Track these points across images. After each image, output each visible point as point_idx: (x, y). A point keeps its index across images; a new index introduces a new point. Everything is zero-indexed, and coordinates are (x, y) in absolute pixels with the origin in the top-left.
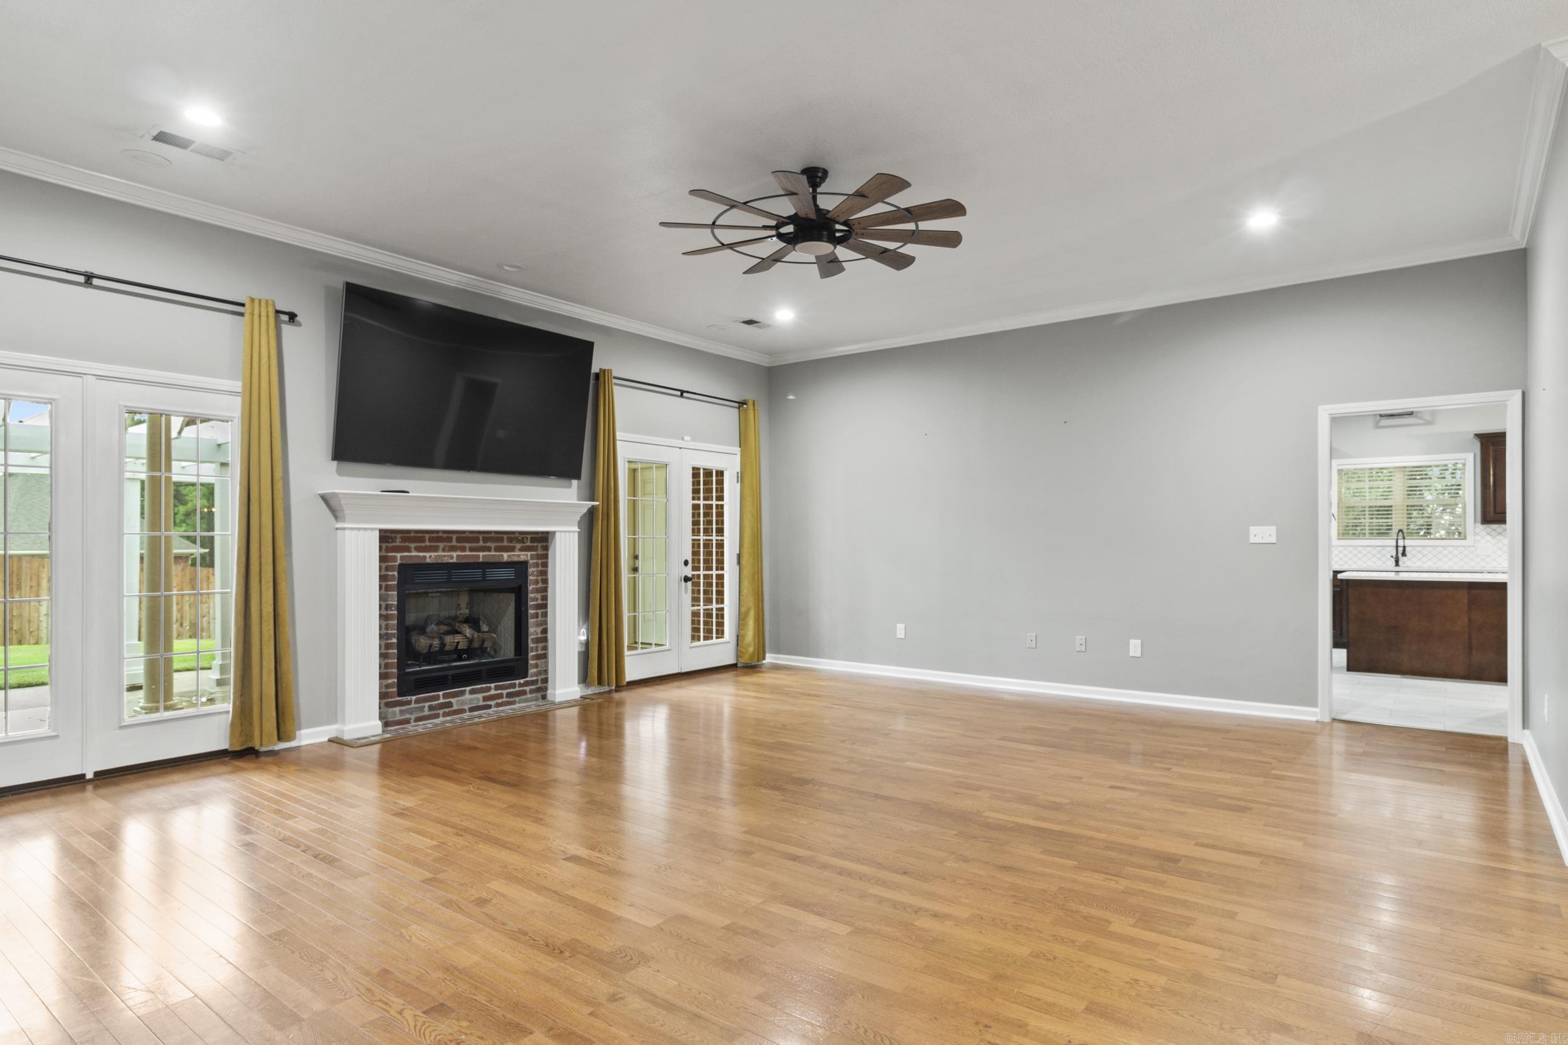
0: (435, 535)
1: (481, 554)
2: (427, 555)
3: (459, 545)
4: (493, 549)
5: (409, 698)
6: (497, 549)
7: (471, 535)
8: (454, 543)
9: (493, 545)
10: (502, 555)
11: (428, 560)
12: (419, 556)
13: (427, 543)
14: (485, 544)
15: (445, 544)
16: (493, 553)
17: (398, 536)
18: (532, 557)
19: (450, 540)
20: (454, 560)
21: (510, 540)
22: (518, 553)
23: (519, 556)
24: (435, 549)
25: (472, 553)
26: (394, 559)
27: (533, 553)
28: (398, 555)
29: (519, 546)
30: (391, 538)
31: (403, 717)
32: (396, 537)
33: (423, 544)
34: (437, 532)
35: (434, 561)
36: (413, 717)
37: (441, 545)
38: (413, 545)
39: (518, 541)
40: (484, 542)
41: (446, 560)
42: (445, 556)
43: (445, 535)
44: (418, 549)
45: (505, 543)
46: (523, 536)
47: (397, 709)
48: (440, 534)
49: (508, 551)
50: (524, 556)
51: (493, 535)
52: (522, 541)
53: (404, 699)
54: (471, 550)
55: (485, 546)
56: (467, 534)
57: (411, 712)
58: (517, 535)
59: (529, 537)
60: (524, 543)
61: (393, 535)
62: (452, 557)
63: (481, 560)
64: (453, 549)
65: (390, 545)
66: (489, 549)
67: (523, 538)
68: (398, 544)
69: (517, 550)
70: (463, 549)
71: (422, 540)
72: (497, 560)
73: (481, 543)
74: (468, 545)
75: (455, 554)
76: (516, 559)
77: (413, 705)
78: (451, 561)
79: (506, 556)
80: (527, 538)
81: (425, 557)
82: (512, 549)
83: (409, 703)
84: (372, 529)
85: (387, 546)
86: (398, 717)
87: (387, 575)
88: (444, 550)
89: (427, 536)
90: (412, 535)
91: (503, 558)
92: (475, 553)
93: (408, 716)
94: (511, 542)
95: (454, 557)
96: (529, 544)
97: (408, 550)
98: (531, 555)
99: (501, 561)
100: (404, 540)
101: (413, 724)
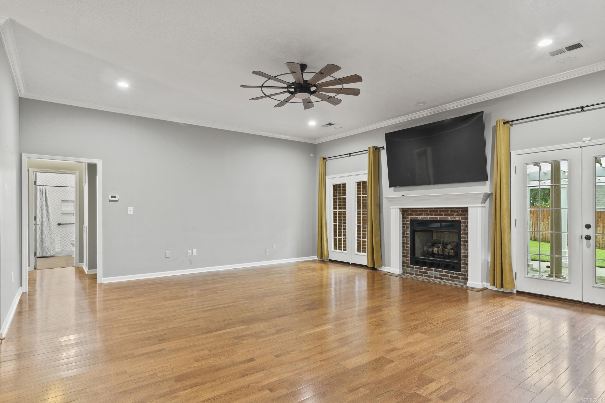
0: (421, 210)
1: (439, 217)
2: (419, 217)
3: (430, 213)
4: (444, 215)
5: (413, 266)
6: (445, 215)
7: (435, 209)
8: (428, 213)
9: (444, 213)
10: (448, 218)
11: (419, 219)
12: (416, 217)
13: (419, 213)
14: (440, 213)
15: (425, 213)
16: (444, 217)
17: (410, 210)
18: (462, 219)
19: (427, 211)
20: (428, 219)
21: (451, 211)
22: (455, 217)
23: (455, 218)
24: (421, 215)
25: (435, 216)
26: (408, 218)
27: (462, 217)
28: (410, 217)
29: (456, 214)
30: (407, 211)
31: (411, 272)
32: (409, 210)
33: (417, 213)
34: (422, 208)
35: (421, 219)
36: (414, 273)
37: (424, 213)
38: (414, 213)
39: (455, 211)
40: (440, 212)
41: (425, 219)
42: (425, 217)
43: (425, 210)
44: (416, 215)
45: (449, 213)
46: (457, 209)
47: (410, 269)
48: (423, 209)
49: (450, 216)
50: (457, 218)
51: (444, 209)
52: (457, 212)
53: (412, 266)
54: (435, 215)
55: (441, 214)
56: (433, 209)
57: (414, 271)
58: (455, 209)
59: (461, 210)
60: (458, 212)
61: (408, 210)
62: (427, 218)
63: (438, 219)
64: (428, 215)
65: (407, 213)
66: (442, 215)
67: (458, 210)
68: (410, 213)
69: (455, 215)
70: (431, 215)
71: (417, 211)
72: (445, 219)
73: (439, 213)
74: (433, 213)
75: (428, 217)
76: (454, 219)
77: (414, 269)
78: (427, 219)
79: (449, 218)
80: (460, 210)
81: (418, 217)
82: (453, 215)
83: (413, 268)
84: (397, 208)
85: (406, 214)
86: (410, 272)
87: (406, 223)
88: (424, 215)
89: (419, 210)
90: (414, 210)
91: (448, 219)
92: (436, 216)
93: (413, 272)
94: (452, 212)
95: (428, 218)
96: (461, 213)
97: (412, 215)
98: (462, 218)
99: (447, 220)
100: (412, 211)
101: (414, 275)
